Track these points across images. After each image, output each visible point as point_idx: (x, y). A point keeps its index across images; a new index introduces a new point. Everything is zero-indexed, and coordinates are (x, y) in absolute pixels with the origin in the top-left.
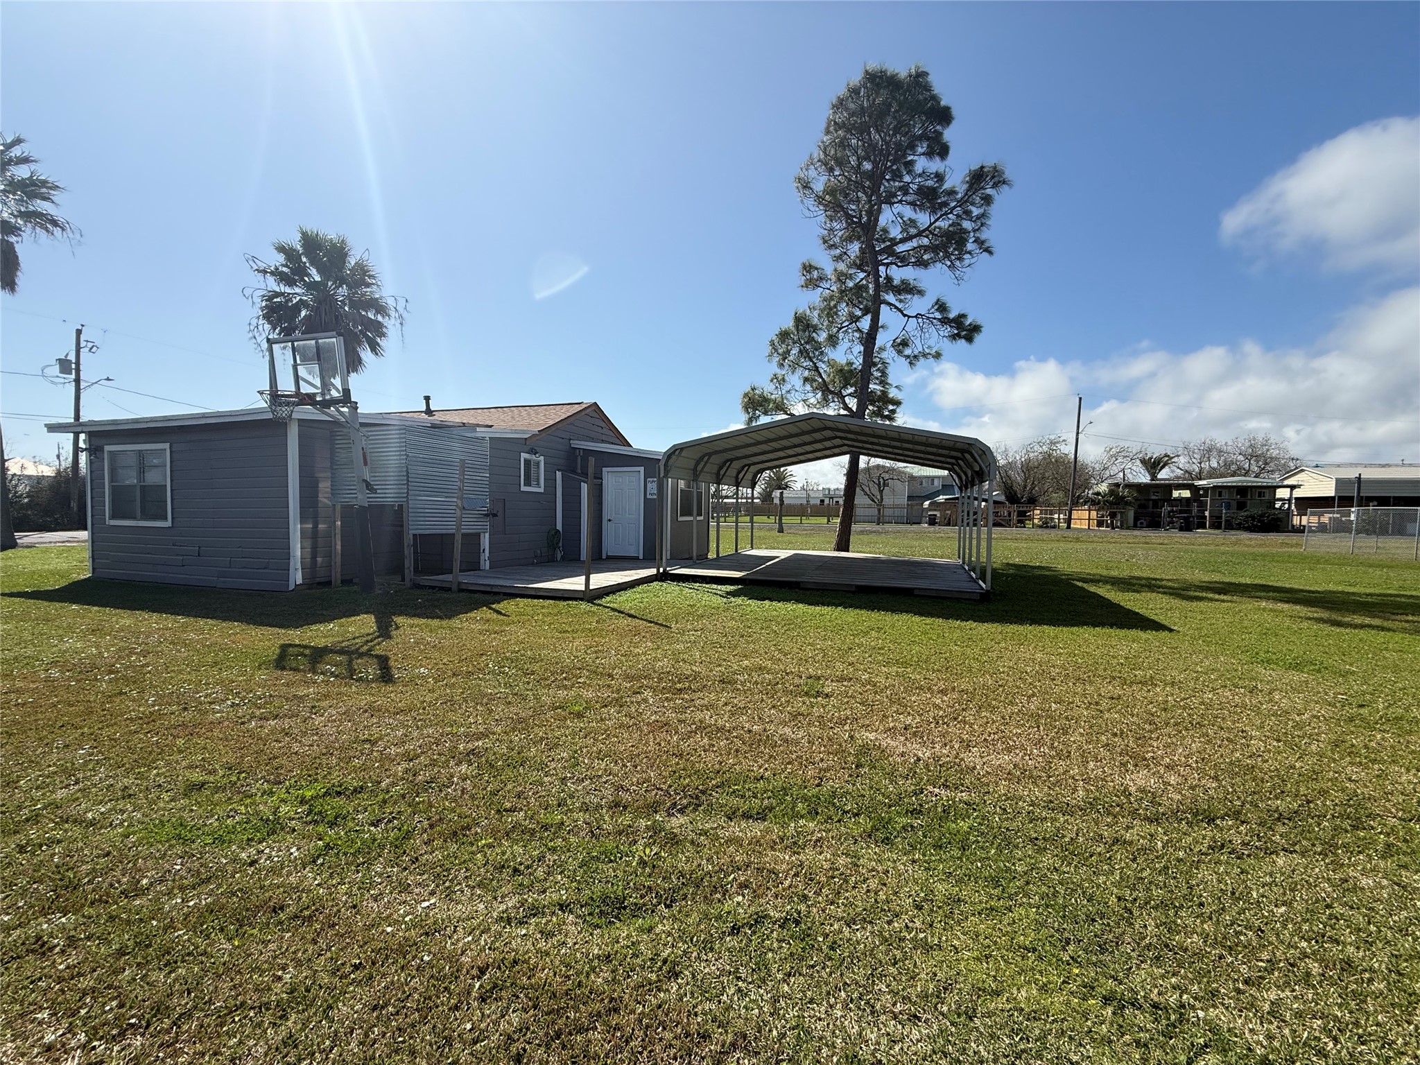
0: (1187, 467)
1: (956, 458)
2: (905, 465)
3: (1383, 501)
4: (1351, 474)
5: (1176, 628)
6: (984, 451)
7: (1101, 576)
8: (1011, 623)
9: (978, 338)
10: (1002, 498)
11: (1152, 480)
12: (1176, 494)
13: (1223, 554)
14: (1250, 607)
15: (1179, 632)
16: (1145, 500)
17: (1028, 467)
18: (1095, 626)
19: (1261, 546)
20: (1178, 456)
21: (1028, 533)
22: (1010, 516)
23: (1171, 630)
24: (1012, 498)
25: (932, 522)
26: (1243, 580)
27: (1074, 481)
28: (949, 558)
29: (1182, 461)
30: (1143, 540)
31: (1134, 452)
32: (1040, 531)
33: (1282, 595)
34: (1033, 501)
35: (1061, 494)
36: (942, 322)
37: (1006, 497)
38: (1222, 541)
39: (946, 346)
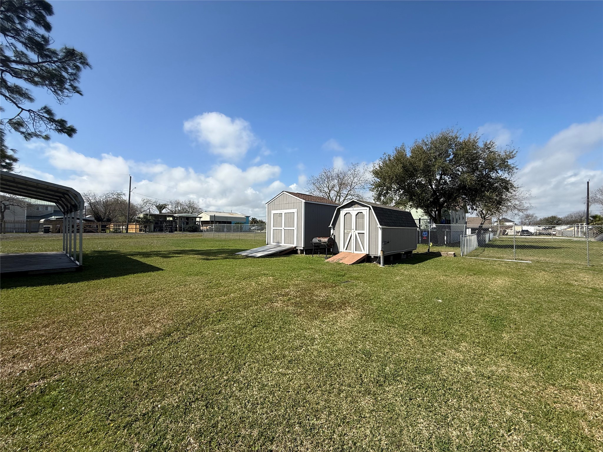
0: (171, 209)
1: (60, 197)
2: (22, 197)
3: (220, 222)
4: (213, 214)
5: (164, 269)
6: (76, 195)
7: (139, 252)
8: (93, 280)
9: (75, 136)
10: (93, 219)
11: (160, 213)
12: (168, 219)
13: (182, 240)
14: (187, 257)
15: (165, 270)
16: (158, 221)
17: (106, 204)
18: (134, 273)
19: (192, 237)
20: (168, 205)
21: (107, 235)
22: (97, 227)
23: (162, 270)
24: (98, 218)
25: (47, 231)
26: (186, 249)
27: (129, 212)
28: (58, 251)
29: (170, 207)
30: (156, 236)
31: (153, 202)
32: (113, 234)
33: (196, 252)
34: (109, 221)
35: (123, 217)
36: (50, 120)
37: (95, 218)
38: (182, 236)
39: (54, 134)
